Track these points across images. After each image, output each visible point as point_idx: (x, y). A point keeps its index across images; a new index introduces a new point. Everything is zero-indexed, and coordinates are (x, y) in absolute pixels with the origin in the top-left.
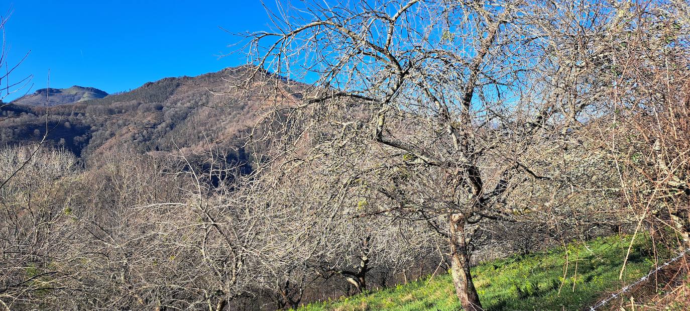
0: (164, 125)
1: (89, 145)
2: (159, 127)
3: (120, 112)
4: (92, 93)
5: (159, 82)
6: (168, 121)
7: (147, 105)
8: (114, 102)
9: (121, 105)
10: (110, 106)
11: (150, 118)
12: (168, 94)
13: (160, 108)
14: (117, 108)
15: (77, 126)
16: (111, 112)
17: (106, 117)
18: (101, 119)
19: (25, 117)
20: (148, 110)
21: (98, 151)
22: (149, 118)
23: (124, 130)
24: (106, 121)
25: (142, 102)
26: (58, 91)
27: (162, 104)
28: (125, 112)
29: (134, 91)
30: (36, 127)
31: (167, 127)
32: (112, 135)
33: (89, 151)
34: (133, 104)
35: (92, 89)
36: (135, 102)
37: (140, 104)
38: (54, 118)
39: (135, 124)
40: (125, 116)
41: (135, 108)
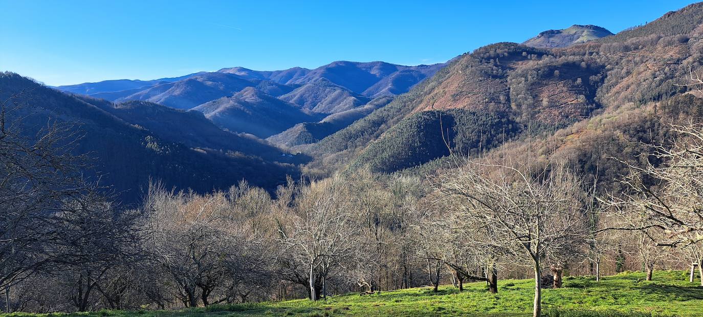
0: (690, 59)
1: (604, 84)
2: (685, 62)
3: (636, 48)
4: (591, 30)
5: (683, 10)
6: (695, 56)
7: (668, 38)
8: (629, 38)
9: (638, 40)
10: (625, 43)
11: (673, 53)
12: (695, 23)
13: (686, 40)
14: (633, 44)
15: (592, 65)
16: (627, 49)
17: (621, 54)
18: (615, 57)
19: (546, 60)
20: (670, 43)
21: (614, 90)
22: (671, 53)
23: (642, 67)
24: (621, 59)
25: (662, 35)
26: (559, 32)
27: (688, 35)
28: (642, 48)
29: (651, 24)
30: (556, 68)
31: (694, 62)
32: (628, 73)
33: (604, 90)
34: (652, 39)
35: (591, 27)
36: (654, 36)
37: (660, 38)
38: (571, 58)
39: (655, 60)
40: (642, 53)
41: (654, 43)
